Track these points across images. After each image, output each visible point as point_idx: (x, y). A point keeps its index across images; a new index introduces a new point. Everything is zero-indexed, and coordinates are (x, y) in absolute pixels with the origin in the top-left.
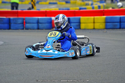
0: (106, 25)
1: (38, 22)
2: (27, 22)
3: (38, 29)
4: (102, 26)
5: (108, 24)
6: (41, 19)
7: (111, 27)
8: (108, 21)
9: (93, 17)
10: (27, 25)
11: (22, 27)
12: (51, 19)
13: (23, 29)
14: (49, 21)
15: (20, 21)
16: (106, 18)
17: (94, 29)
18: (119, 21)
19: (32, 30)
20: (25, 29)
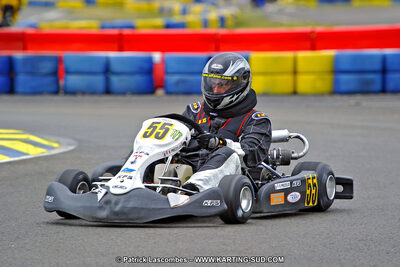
0: (336, 82)
1: (107, 69)
2: (72, 69)
3: (108, 91)
4: (324, 83)
5: (344, 77)
6: (117, 58)
7: (352, 87)
8: (344, 66)
9: (289, 55)
10: (72, 81)
11: (53, 88)
12: (150, 60)
13: (56, 92)
14: (146, 66)
15: (47, 67)
16: (336, 60)
17: (295, 93)
18: (378, 66)
19: (88, 98)
20: (61, 91)
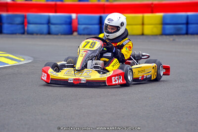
0: (163, 29)
1: (49, 22)
2: (31, 22)
3: (49, 33)
4: (157, 30)
5: (168, 26)
6: (54, 16)
7: (172, 31)
8: (168, 21)
9: (140, 15)
10: (31, 27)
11: (22, 31)
12: (70, 17)
13: (23, 33)
14: (68, 20)
15: (19, 20)
16: (164, 18)
17: (143, 34)
18: (184, 21)
19: (38, 36)
20: (26, 33)
